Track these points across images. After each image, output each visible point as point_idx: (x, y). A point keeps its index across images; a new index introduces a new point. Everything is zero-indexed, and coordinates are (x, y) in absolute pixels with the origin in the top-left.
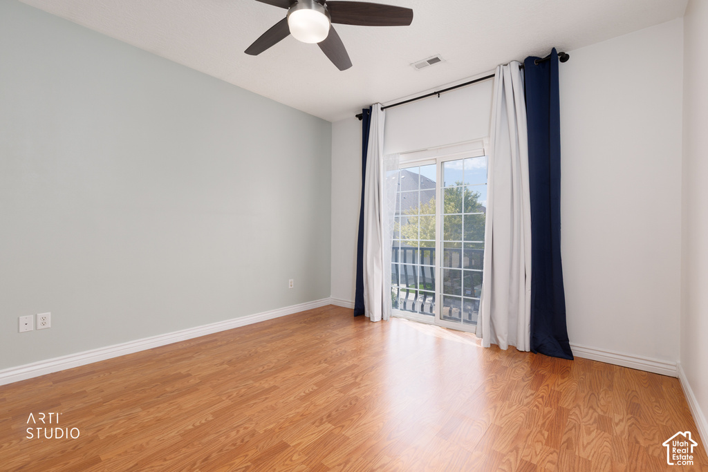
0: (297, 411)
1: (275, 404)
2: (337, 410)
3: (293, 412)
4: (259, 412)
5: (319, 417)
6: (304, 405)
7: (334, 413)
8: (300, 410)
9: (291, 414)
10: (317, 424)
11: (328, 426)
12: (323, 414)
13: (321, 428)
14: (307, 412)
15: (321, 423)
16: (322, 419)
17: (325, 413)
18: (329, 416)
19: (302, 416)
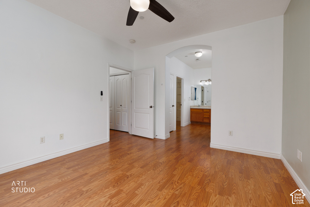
0: (142, 178)
1: (153, 181)
2: (124, 180)
3: (144, 178)
4: (158, 177)
5: (132, 177)
6: (139, 181)
7: (126, 179)
8: (141, 179)
9: (144, 177)
10: (133, 174)
11: (128, 174)
12: (130, 178)
13: (131, 173)
14: (137, 178)
15: (131, 174)
16: (131, 176)
17: (129, 179)
18: (128, 178)
19: (139, 177)
